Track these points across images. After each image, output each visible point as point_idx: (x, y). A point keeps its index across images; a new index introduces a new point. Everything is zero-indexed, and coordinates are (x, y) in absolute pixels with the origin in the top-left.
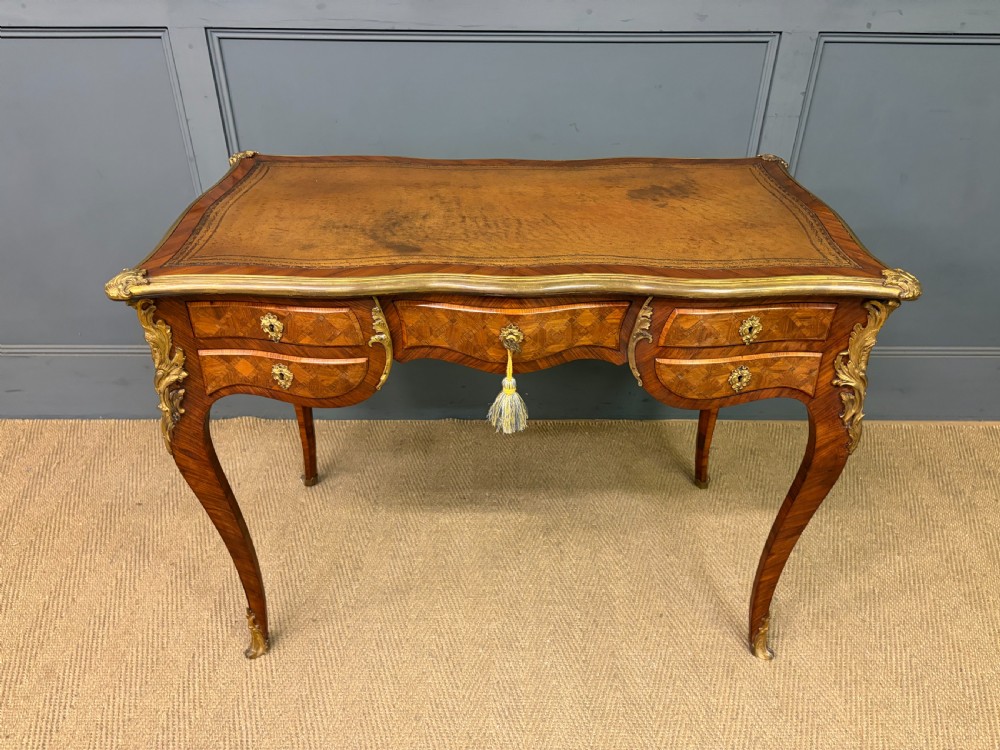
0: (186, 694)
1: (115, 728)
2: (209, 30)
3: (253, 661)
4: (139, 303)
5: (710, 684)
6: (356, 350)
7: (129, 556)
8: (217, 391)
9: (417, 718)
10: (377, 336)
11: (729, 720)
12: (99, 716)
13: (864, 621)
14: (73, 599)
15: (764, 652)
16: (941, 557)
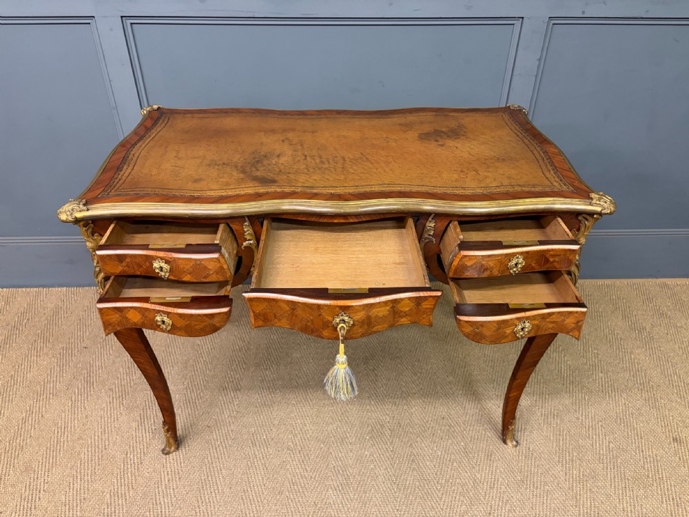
0: (123, 480)
1: (75, 504)
2: (123, 18)
3: (167, 456)
4: (81, 223)
5: (476, 465)
7: (80, 384)
9: (281, 493)
10: (247, 242)
11: (488, 488)
12: (63, 497)
13: (578, 419)
14: (42, 416)
15: (512, 441)
16: (630, 373)
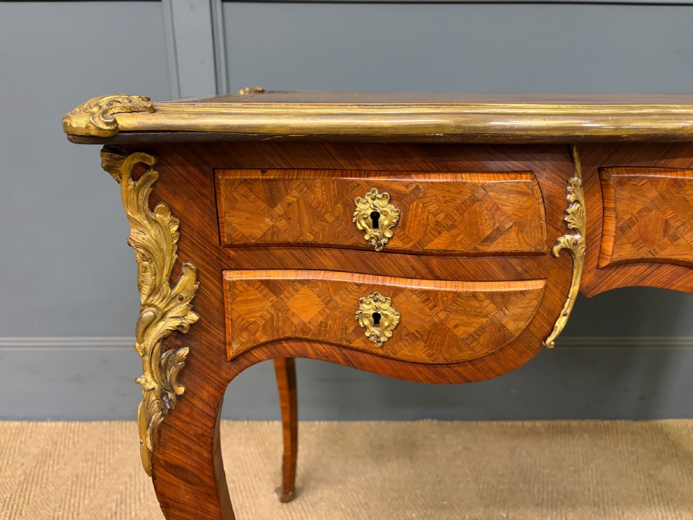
4: (129, 162)
6: (530, 263)
8: (248, 351)
10: (568, 237)
